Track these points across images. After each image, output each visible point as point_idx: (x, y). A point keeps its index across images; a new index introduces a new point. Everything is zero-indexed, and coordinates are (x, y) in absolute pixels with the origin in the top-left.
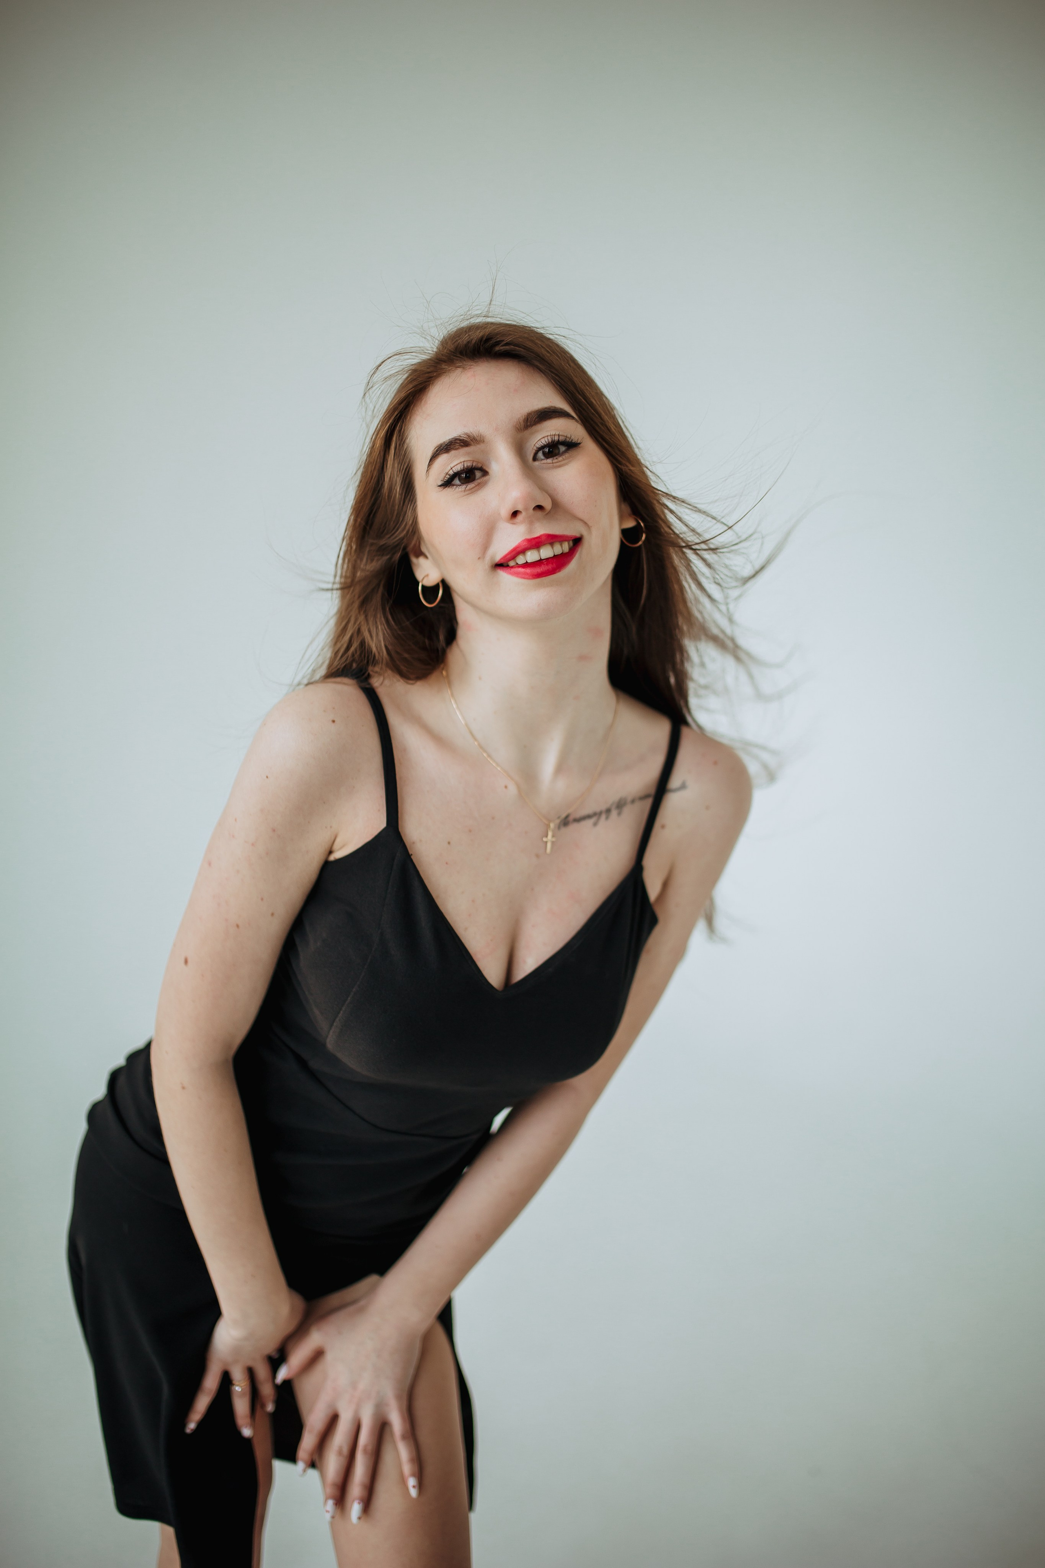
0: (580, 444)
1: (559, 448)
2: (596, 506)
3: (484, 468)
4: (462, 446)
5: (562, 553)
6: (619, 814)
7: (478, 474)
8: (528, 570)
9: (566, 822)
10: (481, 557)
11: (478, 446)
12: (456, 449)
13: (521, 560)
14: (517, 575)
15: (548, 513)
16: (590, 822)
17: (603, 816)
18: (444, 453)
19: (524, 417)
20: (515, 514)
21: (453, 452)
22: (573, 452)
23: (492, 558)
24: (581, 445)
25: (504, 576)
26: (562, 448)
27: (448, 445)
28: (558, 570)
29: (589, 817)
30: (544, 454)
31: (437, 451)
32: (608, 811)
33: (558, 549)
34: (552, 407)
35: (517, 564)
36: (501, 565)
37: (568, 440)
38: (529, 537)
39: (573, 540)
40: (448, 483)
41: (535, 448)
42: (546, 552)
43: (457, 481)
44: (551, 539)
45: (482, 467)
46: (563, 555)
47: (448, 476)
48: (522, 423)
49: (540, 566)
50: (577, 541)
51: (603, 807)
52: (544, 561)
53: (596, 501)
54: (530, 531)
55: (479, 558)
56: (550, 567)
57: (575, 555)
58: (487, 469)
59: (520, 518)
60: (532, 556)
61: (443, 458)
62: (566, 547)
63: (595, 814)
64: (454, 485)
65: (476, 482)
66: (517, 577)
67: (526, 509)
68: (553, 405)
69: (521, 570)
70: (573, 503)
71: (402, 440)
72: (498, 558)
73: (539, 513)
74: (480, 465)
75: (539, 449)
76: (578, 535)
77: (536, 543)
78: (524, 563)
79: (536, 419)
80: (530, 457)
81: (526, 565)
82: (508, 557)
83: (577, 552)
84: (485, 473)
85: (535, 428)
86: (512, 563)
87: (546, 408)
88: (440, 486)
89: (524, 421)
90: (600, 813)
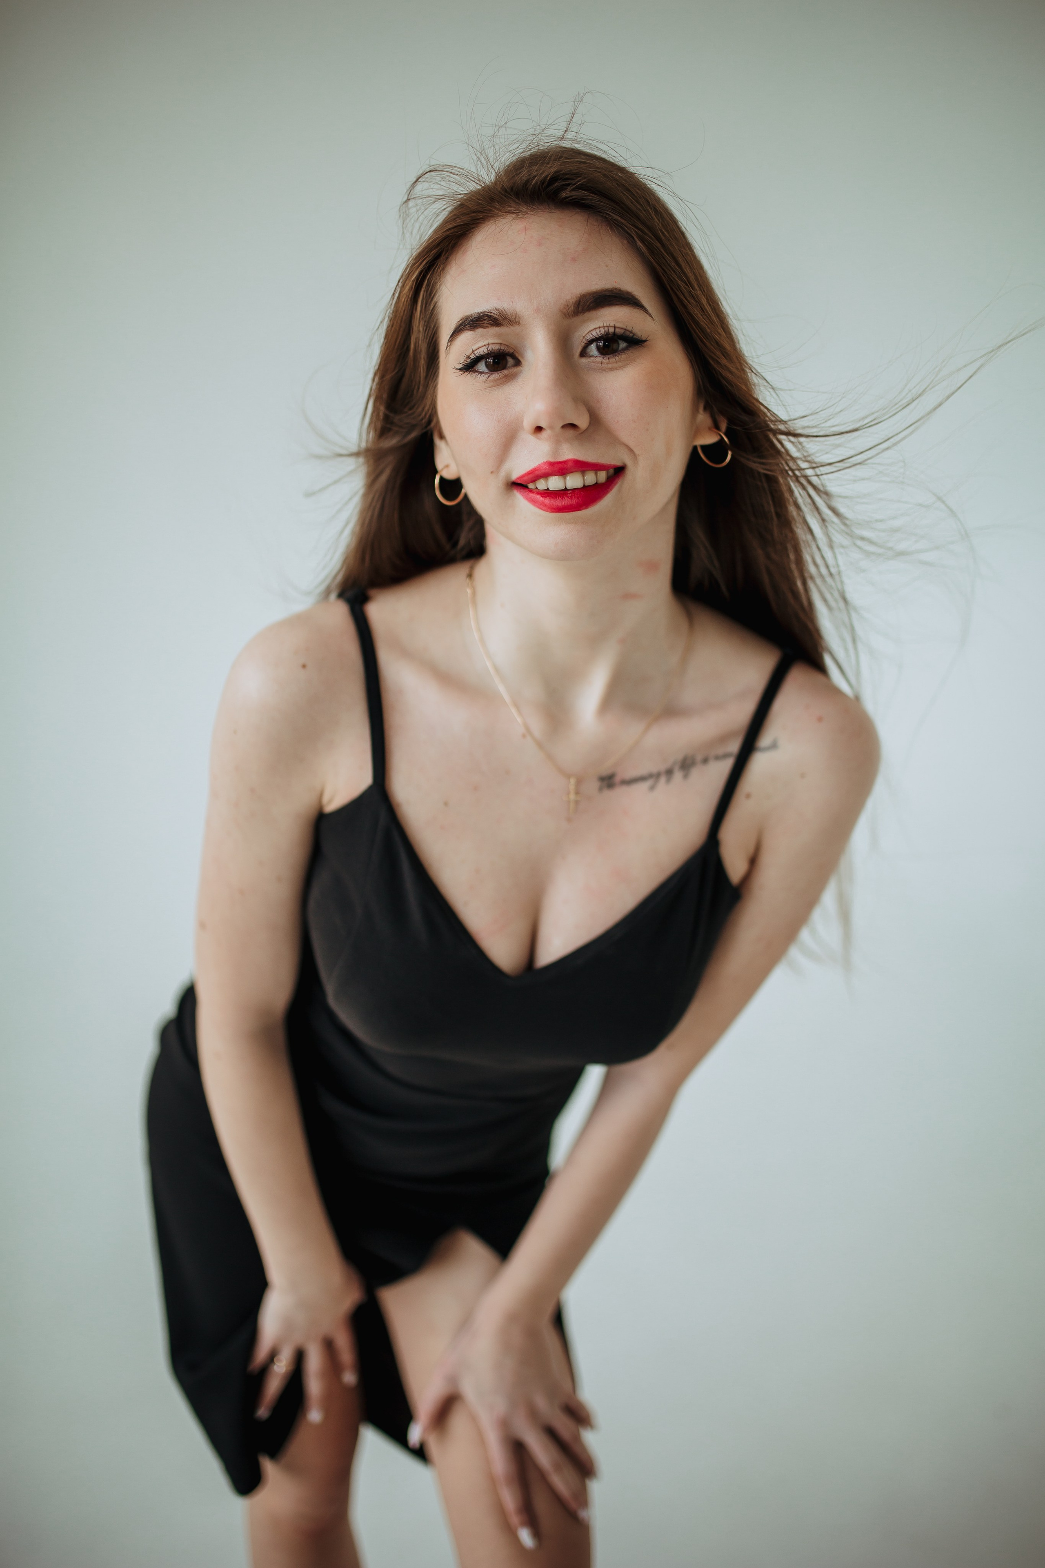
0: (645, 341)
1: (618, 344)
2: (647, 430)
3: (517, 355)
4: (492, 325)
5: (596, 483)
6: (686, 776)
7: (510, 361)
8: (547, 501)
9: (608, 781)
10: (495, 471)
11: (512, 328)
12: (484, 327)
13: (541, 485)
14: (534, 502)
15: (581, 433)
16: (644, 786)
17: (663, 779)
18: (469, 330)
19: (574, 300)
20: (539, 429)
21: (480, 331)
22: (633, 353)
23: (508, 475)
24: (645, 344)
25: (519, 498)
26: (623, 345)
27: (475, 321)
28: (584, 507)
29: (642, 779)
30: (598, 348)
31: (461, 325)
32: (669, 772)
33: (590, 478)
34: (616, 289)
35: (537, 488)
36: (519, 485)
37: (628, 333)
38: (552, 460)
39: (614, 468)
40: (470, 367)
41: (585, 341)
42: (574, 481)
43: (482, 366)
44: (581, 466)
45: (513, 353)
46: (596, 485)
47: (469, 360)
48: (572, 307)
49: (563, 498)
50: (619, 471)
51: (662, 767)
52: (569, 492)
53: (648, 424)
54: (556, 452)
55: (492, 472)
56: (574, 501)
57: (613, 488)
58: (520, 358)
59: (544, 434)
60: (555, 483)
61: (466, 337)
62: (602, 476)
63: (650, 776)
64: (476, 371)
65: (506, 372)
66: (534, 505)
67: (551, 427)
68: (617, 286)
69: (539, 497)
70: (617, 422)
71: (431, 294)
72: (515, 476)
73: (570, 432)
74: (512, 351)
75: (591, 342)
76: (619, 464)
77: (561, 469)
78: (545, 490)
79: (590, 303)
80: (578, 351)
81: (547, 493)
82: (524, 478)
83: (615, 485)
84: (518, 363)
85: (588, 315)
86: (531, 486)
87: (607, 290)
88: (460, 369)
89: (575, 304)
90: (657, 776)
